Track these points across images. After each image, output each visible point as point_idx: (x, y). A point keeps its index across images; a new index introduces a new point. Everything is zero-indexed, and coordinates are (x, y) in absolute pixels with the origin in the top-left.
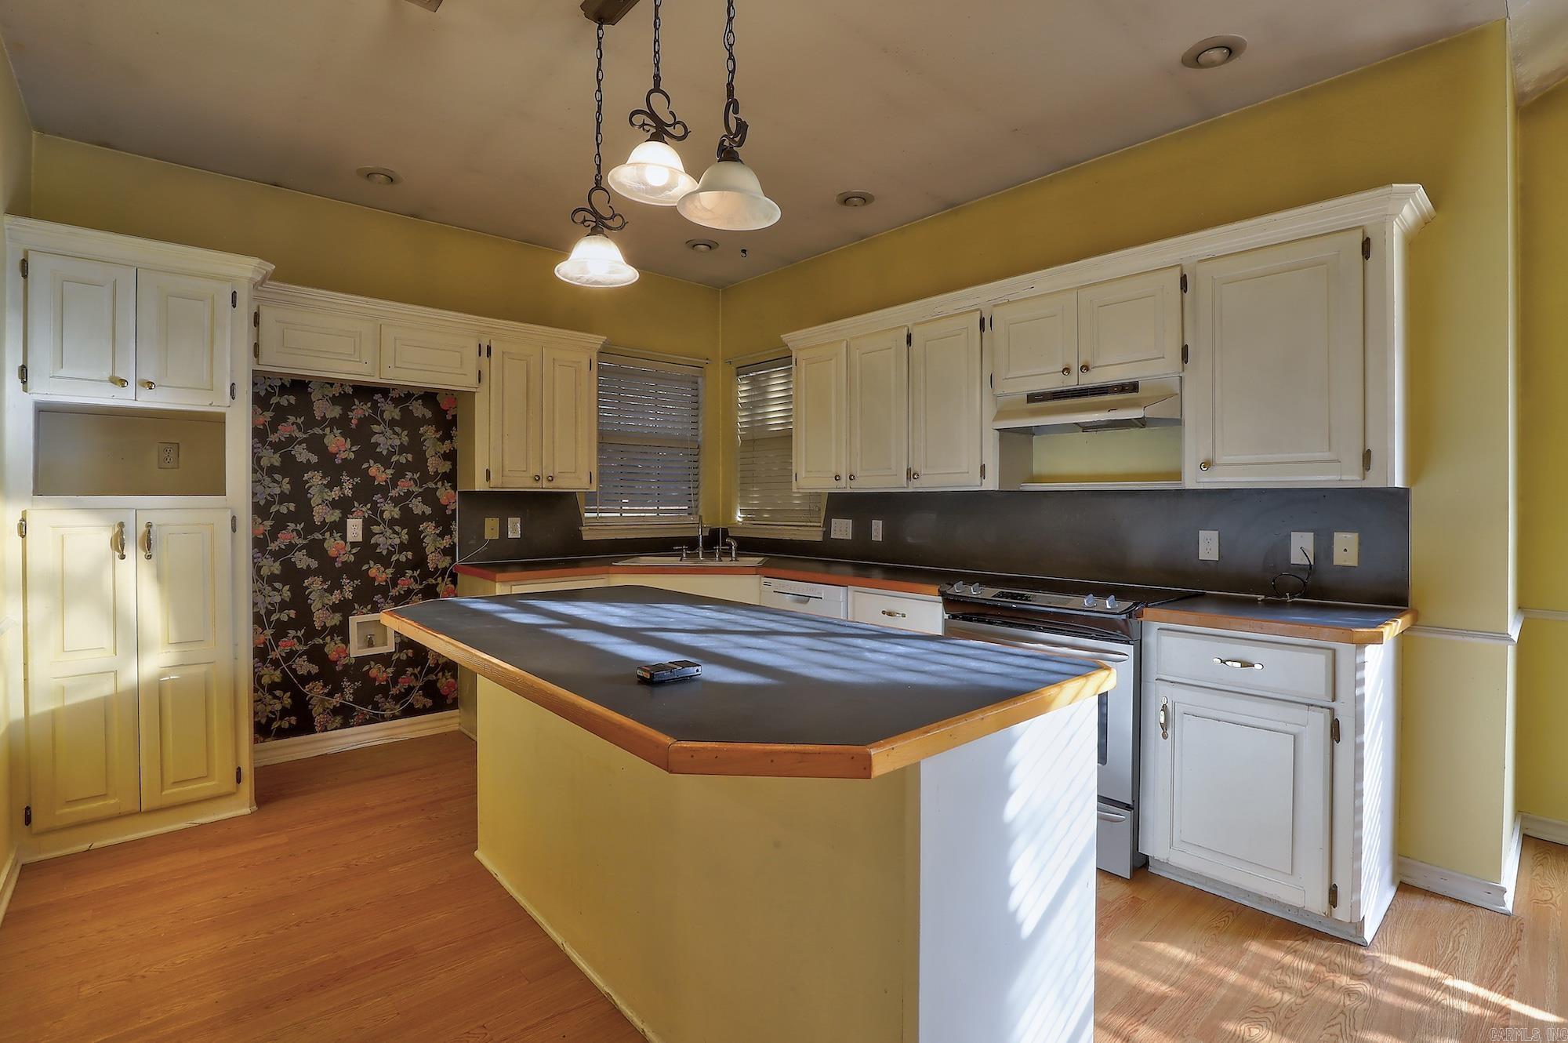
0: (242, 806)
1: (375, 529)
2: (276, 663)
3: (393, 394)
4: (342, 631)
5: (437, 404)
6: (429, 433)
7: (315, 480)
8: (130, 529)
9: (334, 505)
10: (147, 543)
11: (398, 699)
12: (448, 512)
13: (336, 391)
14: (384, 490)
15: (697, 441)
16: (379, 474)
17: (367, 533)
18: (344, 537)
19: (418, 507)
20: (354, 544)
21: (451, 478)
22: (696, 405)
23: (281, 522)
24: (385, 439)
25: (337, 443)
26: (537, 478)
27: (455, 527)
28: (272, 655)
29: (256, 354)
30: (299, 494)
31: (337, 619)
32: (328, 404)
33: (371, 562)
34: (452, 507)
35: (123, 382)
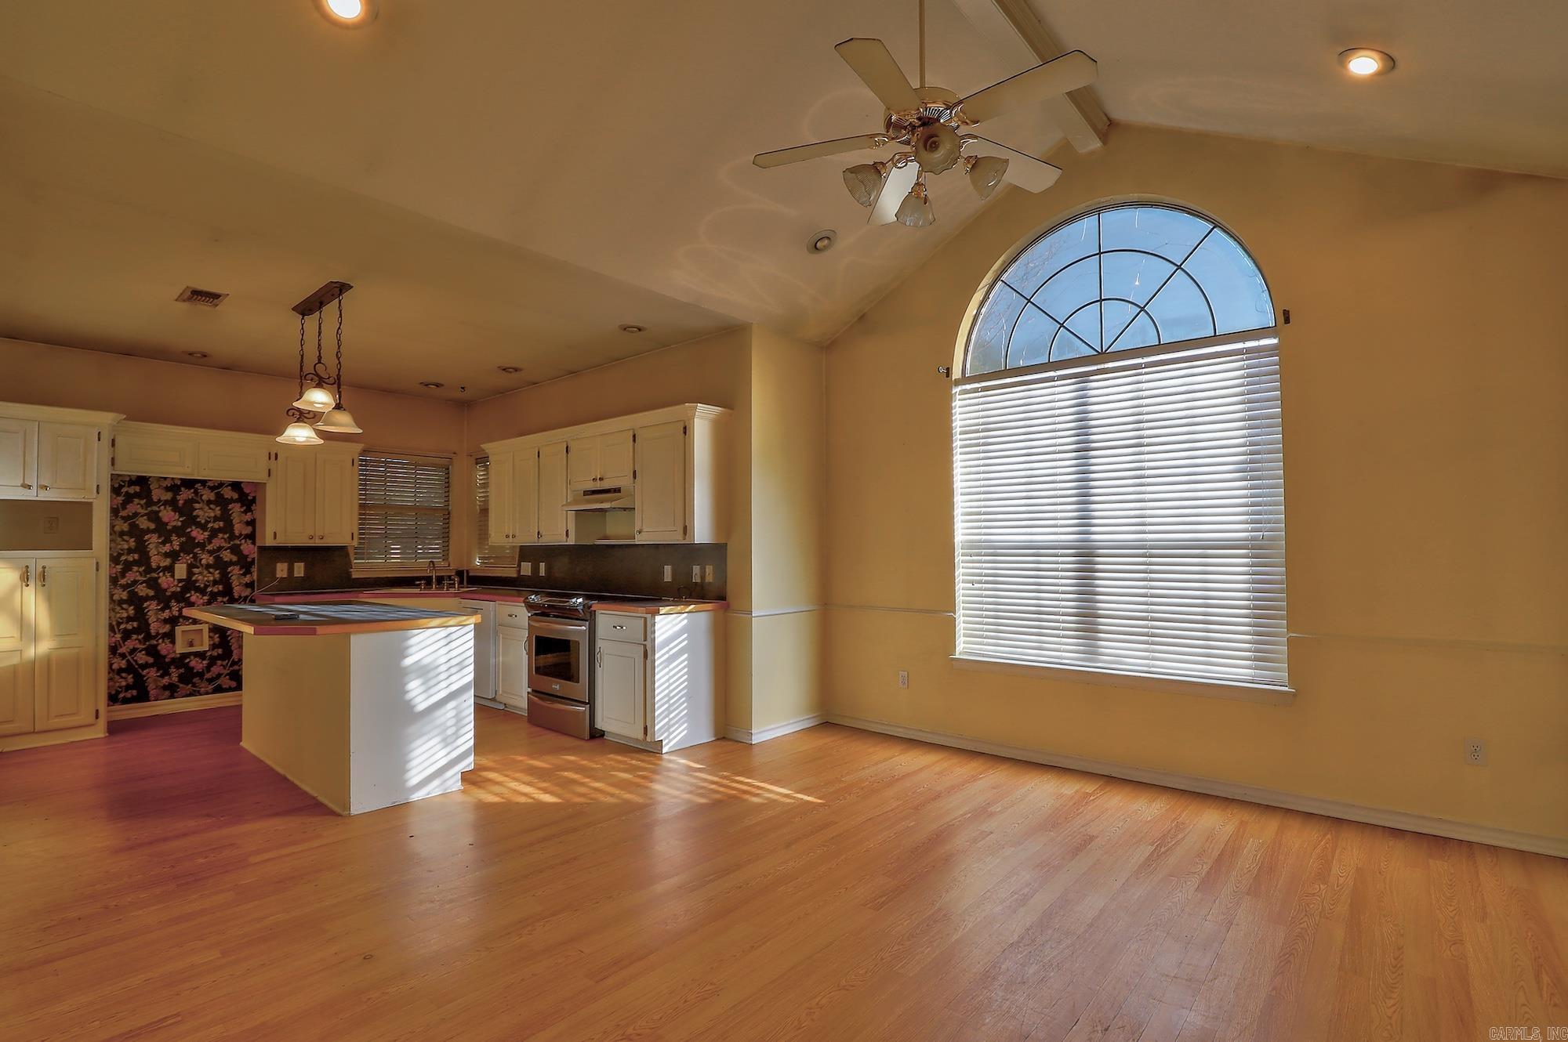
0: (99, 732)
1: (196, 570)
2: (123, 656)
3: (209, 484)
4: (171, 636)
5: (242, 489)
6: (236, 509)
7: (153, 540)
8: (32, 569)
9: (166, 555)
10: (43, 577)
11: (210, 681)
12: (249, 560)
13: (168, 483)
14: (202, 546)
15: (448, 509)
16: (199, 535)
17: (190, 573)
18: (173, 576)
19: (227, 556)
20: (180, 581)
21: (252, 537)
22: (447, 485)
23: (128, 567)
24: (203, 513)
25: (168, 515)
26: (312, 538)
27: (255, 569)
28: (120, 651)
29: (113, 464)
30: (141, 549)
31: (167, 628)
32: (163, 491)
33: (193, 592)
34: (252, 556)
35: (29, 487)
